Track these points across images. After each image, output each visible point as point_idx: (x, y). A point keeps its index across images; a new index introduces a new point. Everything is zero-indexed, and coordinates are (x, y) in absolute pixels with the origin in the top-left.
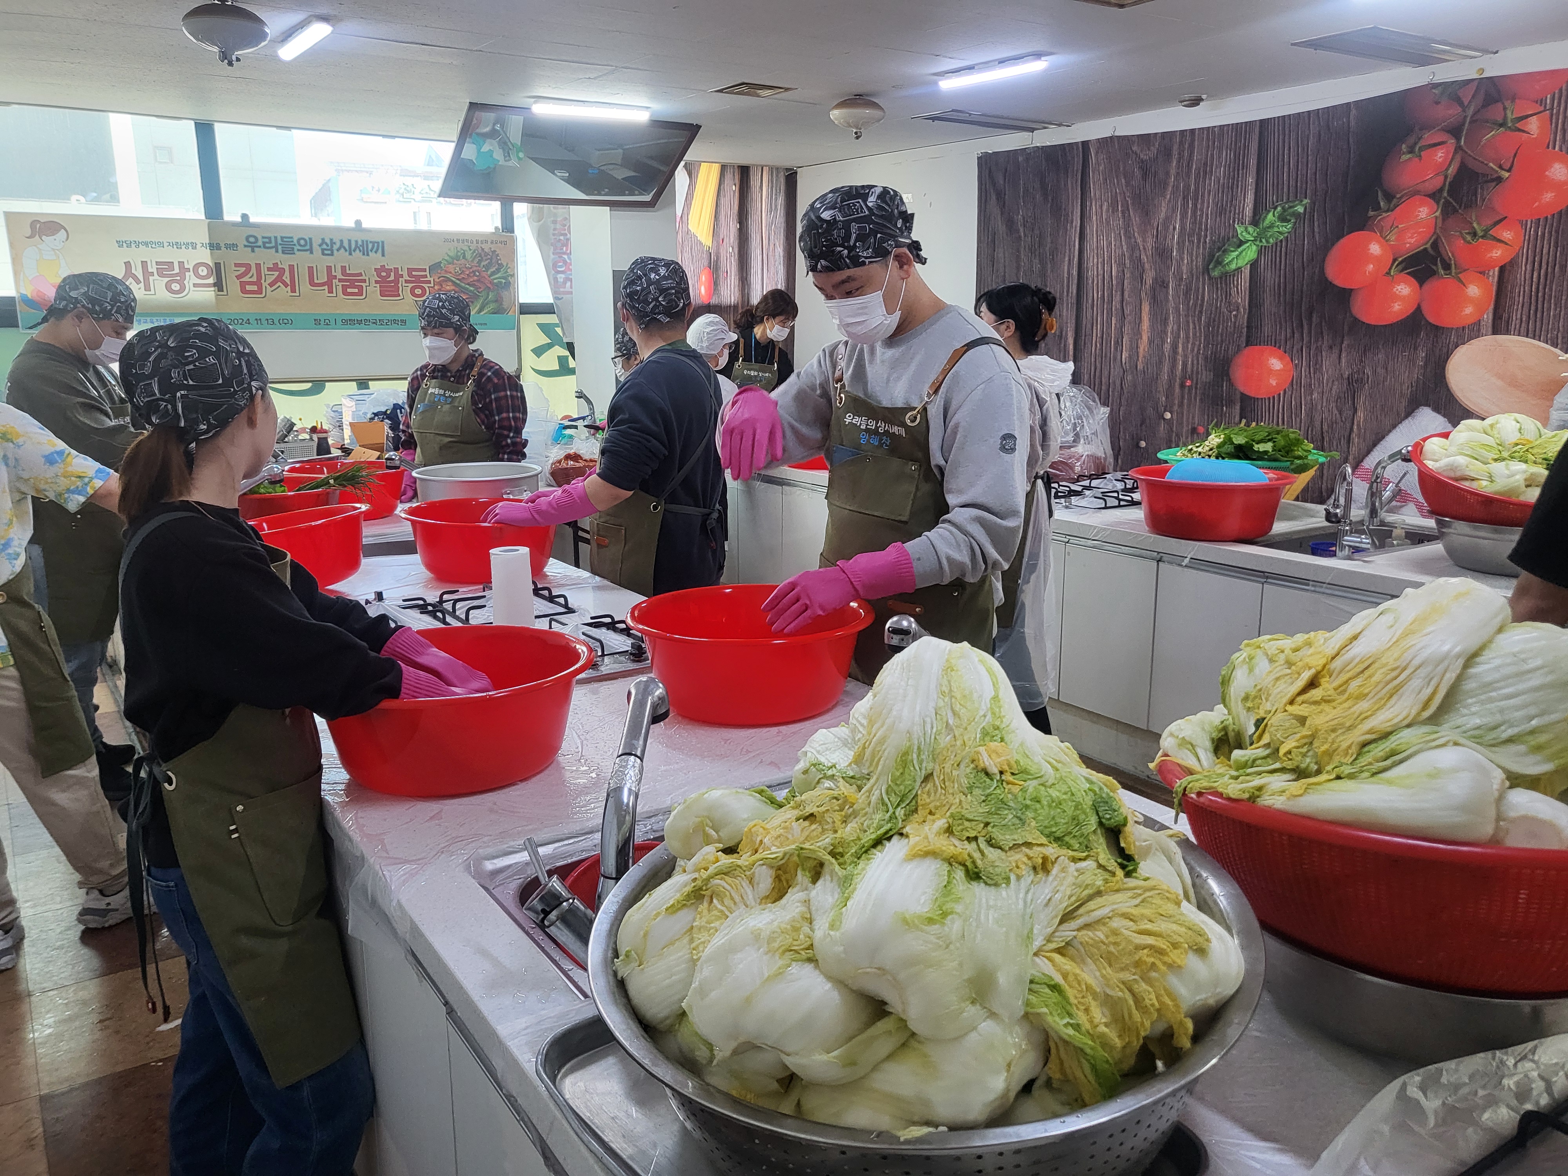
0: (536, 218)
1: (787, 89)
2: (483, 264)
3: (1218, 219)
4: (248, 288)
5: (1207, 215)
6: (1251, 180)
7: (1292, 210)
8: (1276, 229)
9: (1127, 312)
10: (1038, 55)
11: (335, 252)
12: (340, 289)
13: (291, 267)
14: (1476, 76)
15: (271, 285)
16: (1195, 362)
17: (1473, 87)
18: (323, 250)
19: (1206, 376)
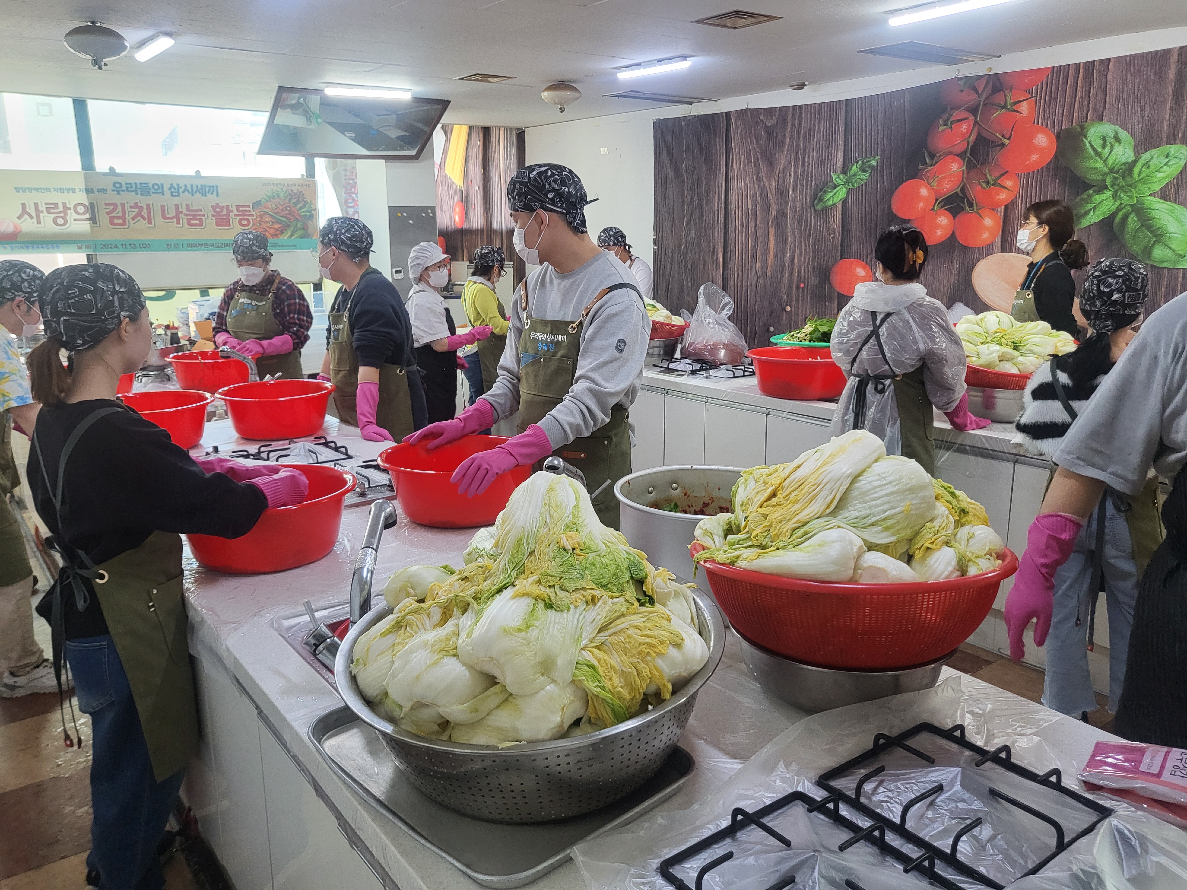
0: (331, 168)
1: (509, 78)
2: (292, 201)
3: (819, 169)
4: (116, 221)
5: (812, 166)
6: (841, 142)
7: (868, 164)
8: (858, 177)
9: (759, 234)
10: (684, 57)
11: (181, 194)
12: (185, 221)
13: (148, 205)
14: (987, 73)
15: (133, 219)
16: (806, 271)
17: (985, 80)
18: (172, 192)
19: (814, 281)
